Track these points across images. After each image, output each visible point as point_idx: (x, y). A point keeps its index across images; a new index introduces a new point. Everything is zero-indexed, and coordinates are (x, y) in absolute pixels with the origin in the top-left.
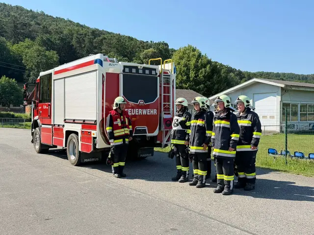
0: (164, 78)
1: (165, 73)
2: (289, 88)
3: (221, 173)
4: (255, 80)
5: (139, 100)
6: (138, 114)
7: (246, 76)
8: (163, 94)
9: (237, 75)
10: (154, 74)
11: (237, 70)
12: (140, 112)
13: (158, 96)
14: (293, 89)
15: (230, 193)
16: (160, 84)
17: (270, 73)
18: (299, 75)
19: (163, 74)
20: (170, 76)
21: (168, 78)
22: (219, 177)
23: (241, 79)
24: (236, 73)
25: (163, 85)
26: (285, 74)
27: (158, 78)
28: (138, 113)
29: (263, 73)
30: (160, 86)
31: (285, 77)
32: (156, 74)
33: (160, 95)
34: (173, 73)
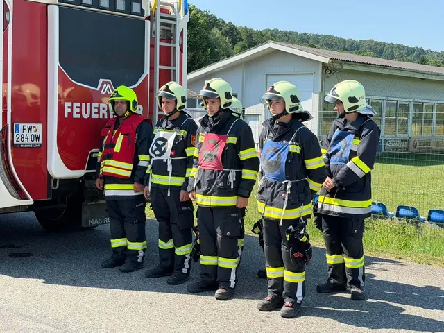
0: (162, 24)
1: (162, 11)
2: (338, 66)
3: (278, 263)
4: (271, 45)
5: (101, 81)
6: (97, 116)
7: (244, 36)
8: (158, 67)
9: (226, 33)
10: (139, 11)
11: (227, 22)
12: (102, 112)
13: (147, 71)
14: (346, 67)
15: (297, 311)
16: (153, 40)
17: (291, 33)
18: (344, 40)
19: (159, 14)
20: (174, 19)
21: (169, 25)
22: (272, 272)
23: (234, 42)
24: (224, 29)
25: (158, 44)
26: (318, 36)
27: (148, 23)
28: (98, 113)
29: (276, 31)
30: (152, 46)
31: (318, 42)
32: (143, 12)
33: (152, 68)
34: (182, 13)
